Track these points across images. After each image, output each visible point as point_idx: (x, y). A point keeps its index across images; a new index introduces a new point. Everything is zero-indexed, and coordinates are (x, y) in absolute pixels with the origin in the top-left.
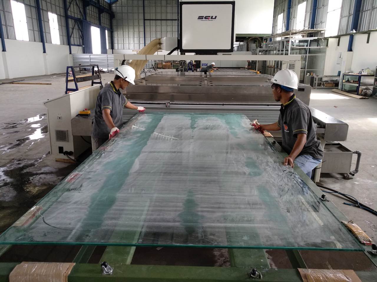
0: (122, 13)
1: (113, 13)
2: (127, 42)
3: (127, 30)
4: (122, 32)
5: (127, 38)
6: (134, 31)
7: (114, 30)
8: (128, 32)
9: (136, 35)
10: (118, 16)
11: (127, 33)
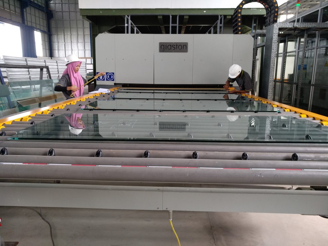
0: (62, 12)
1: (51, 11)
2: (70, 48)
3: (69, 33)
4: (63, 36)
5: (70, 44)
6: (78, 35)
7: (53, 33)
8: (71, 36)
9: (81, 40)
10: (57, 15)
11: (69, 36)
